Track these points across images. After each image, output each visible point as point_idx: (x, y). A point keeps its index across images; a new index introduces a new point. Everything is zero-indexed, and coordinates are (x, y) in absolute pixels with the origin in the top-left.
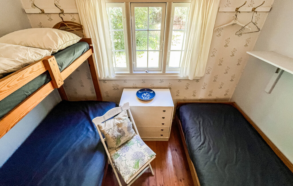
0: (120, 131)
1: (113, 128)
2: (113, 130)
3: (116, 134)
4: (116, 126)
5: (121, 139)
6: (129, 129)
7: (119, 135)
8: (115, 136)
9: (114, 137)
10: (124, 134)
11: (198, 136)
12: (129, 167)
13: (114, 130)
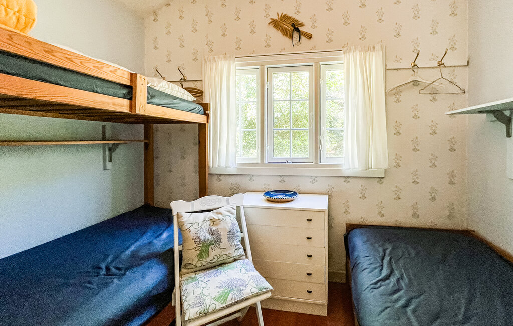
0: (212, 233)
1: (200, 224)
2: (200, 226)
3: (205, 235)
4: (209, 223)
5: (210, 248)
6: (231, 235)
7: (208, 240)
8: (199, 238)
9: (198, 240)
10: (218, 241)
11: (376, 268)
12: (205, 297)
13: (203, 227)
